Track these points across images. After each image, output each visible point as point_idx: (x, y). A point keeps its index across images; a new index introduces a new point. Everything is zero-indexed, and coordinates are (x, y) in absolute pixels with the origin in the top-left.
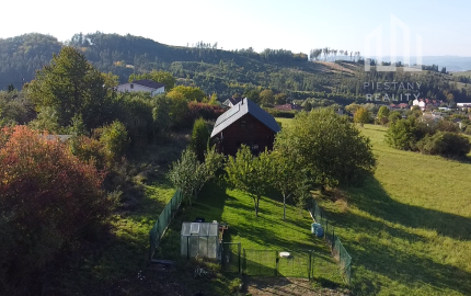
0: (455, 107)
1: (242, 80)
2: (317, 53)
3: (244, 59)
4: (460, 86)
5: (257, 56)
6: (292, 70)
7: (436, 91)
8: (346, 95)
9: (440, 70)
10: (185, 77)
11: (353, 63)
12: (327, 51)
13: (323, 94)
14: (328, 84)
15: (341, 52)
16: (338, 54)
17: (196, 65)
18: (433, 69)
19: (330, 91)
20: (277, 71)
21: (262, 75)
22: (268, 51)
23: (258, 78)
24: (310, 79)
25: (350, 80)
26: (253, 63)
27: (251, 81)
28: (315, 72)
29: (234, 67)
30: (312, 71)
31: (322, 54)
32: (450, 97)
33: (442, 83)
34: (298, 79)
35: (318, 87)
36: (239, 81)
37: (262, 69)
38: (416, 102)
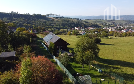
0: (84, 29)
1: (28, 23)
2: (48, 15)
3: (27, 16)
4: (85, 23)
5: (31, 16)
6: (42, 20)
7: (80, 25)
8: (58, 27)
9: (80, 19)
10: (8, 22)
11: (58, 18)
12: (51, 14)
13: (52, 26)
14: (53, 24)
15: (55, 15)
16: (54, 15)
17: (12, 19)
18: (78, 19)
19: (54, 26)
20: (38, 20)
21: (33, 21)
22: (34, 14)
23: (32, 22)
24: (47, 22)
25: (58, 22)
26: (30, 18)
27: (30, 23)
28: (49, 20)
29: (24, 19)
30: (47, 20)
31: (50, 15)
32: (83, 26)
33: (81, 23)
34: (44, 22)
35: (50, 24)
36: (27, 23)
37: (33, 20)
38: (75, 28)
